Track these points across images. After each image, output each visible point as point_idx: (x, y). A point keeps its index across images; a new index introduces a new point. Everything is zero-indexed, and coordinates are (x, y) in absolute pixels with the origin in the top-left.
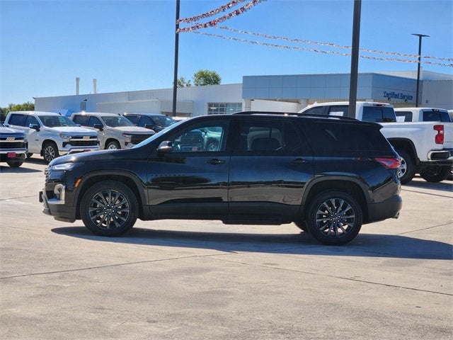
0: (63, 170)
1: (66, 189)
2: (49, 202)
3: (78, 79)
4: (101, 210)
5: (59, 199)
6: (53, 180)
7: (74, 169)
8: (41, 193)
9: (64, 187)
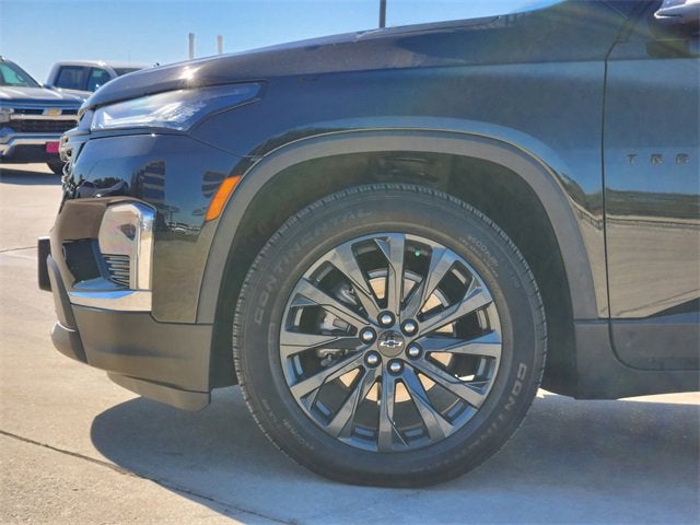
0: (145, 130)
1: (161, 231)
2: (76, 297)
3: (191, 36)
4: (347, 345)
5: (123, 285)
6: (99, 185)
7: (199, 123)
8: (44, 247)
9: (148, 219)
